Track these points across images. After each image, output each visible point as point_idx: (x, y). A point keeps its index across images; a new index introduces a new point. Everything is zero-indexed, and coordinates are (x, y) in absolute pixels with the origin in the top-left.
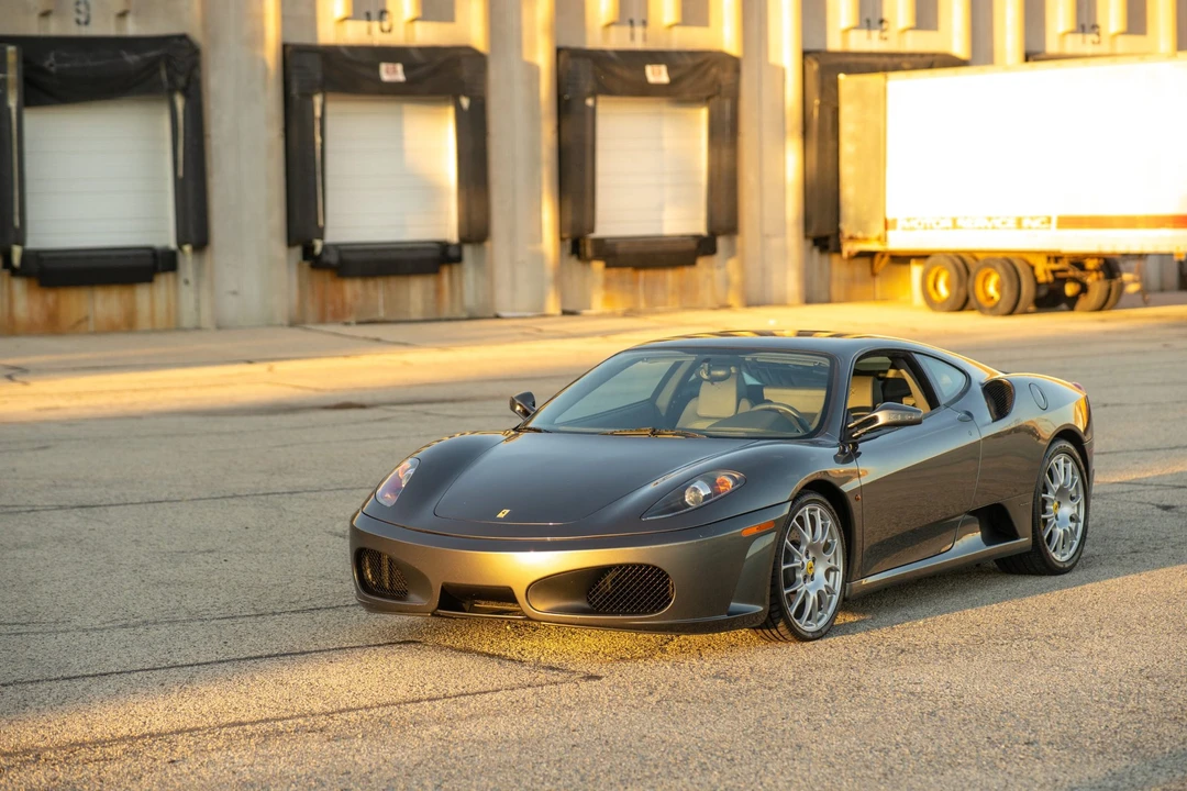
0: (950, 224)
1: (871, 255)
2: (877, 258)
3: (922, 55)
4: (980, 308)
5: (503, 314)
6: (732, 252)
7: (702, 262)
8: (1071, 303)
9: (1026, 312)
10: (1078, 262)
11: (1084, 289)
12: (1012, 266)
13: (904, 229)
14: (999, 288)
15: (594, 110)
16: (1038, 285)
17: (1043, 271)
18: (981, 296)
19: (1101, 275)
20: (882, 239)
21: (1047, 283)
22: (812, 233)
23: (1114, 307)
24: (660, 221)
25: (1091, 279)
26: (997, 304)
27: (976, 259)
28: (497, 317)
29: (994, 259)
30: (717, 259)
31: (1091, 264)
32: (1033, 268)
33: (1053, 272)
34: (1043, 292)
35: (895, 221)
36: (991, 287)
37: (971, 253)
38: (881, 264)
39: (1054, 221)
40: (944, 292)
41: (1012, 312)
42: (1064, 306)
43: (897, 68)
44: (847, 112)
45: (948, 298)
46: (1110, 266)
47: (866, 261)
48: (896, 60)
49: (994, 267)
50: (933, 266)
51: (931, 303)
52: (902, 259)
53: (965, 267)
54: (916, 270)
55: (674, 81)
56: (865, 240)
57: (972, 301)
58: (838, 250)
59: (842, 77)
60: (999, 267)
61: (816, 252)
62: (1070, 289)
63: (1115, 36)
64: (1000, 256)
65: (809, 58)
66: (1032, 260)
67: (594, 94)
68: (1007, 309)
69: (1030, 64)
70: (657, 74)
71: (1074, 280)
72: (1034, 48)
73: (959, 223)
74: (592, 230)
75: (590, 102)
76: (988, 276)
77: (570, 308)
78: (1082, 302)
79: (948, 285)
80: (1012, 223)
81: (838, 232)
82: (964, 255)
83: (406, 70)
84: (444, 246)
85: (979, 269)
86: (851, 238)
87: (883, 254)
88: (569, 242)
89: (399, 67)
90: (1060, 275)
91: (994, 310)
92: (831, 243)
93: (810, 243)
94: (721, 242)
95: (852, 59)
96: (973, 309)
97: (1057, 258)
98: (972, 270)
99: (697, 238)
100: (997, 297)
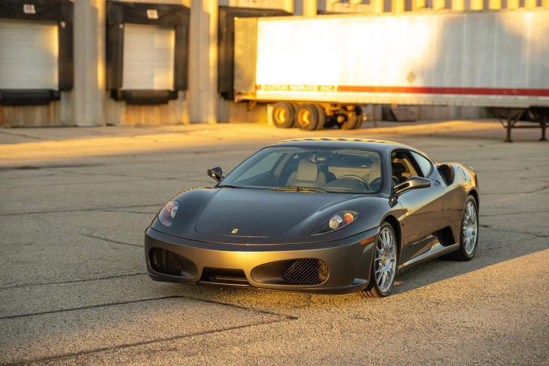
0: (286, 88)
1: (247, 101)
2: (250, 103)
3: (272, 10)
4: (300, 127)
5: (79, 124)
6: (185, 98)
7: (171, 103)
8: (340, 126)
9: (320, 129)
10: (344, 106)
11: (346, 119)
12: (315, 108)
13: (265, 90)
14: (309, 118)
15: (123, 30)
16: (326, 117)
17: (329, 110)
18: (300, 121)
19: (354, 113)
20: (254, 94)
21: (330, 117)
22: (222, 90)
23: (358, 128)
24: (152, 83)
25: (350, 115)
26: (308, 125)
27: (298, 105)
28: (76, 126)
29: (307, 105)
30: (177, 102)
31: (350, 108)
32: (324, 109)
33: (334, 111)
34: (328, 120)
35: (260, 86)
36: (305, 117)
37: (295, 102)
38: (252, 105)
39: (336, 88)
40: (282, 119)
41: (314, 129)
42: (336, 127)
43: (261, 16)
44: (239, 35)
45: (285, 122)
46: (358, 109)
47: (245, 104)
48: (260, 12)
49: (307, 108)
50: (278, 107)
51: (277, 124)
52: (262, 104)
53: (293, 108)
54: (270, 109)
55: (160, 18)
56: (246, 94)
57: (296, 124)
58: (233, 99)
59: (236, 19)
60: (310, 109)
61: (222, 99)
62: (340, 119)
63: (356, 5)
64: (309, 103)
65: (221, 9)
66: (324, 105)
67: (123, 23)
68: (312, 128)
69: (320, 16)
70: (153, 14)
71: (343, 115)
72: (321, 9)
73: (291, 88)
74: (121, 86)
75: (121, 26)
76: (303, 113)
77: (110, 122)
78: (345, 125)
79: (285, 116)
80: (316, 88)
81: (233, 90)
82: (293, 103)
83: (36, 8)
84: (51, 92)
85: (300, 109)
86: (240, 94)
87: (253, 101)
88: (110, 92)
89: (33, 7)
90: (336, 113)
91: (306, 128)
92: (230, 95)
93: (220, 95)
94: (180, 93)
95: (240, 11)
96: (296, 127)
97: (335, 105)
98: (296, 110)
99: (169, 91)
100: (307, 122)
